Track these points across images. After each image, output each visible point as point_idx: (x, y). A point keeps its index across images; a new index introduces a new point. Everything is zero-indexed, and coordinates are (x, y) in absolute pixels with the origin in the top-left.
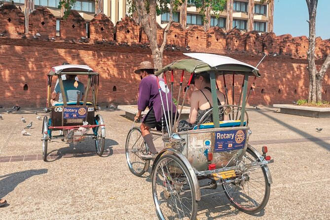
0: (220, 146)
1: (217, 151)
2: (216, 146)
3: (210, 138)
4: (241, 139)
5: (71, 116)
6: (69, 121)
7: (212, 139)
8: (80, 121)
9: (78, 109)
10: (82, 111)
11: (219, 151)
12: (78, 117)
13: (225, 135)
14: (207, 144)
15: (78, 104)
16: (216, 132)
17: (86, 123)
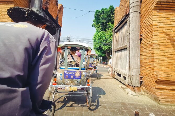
0: (67, 77)
1: (65, 78)
2: (65, 76)
3: (62, 73)
4: (78, 75)
5: (90, 66)
6: (90, 68)
7: (63, 73)
8: (92, 68)
9: (92, 65)
10: (93, 65)
11: (66, 79)
12: (92, 67)
13: (69, 72)
14: (61, 75)
15: (92, 63)
16: (65, 71)
17: (94, 69)
